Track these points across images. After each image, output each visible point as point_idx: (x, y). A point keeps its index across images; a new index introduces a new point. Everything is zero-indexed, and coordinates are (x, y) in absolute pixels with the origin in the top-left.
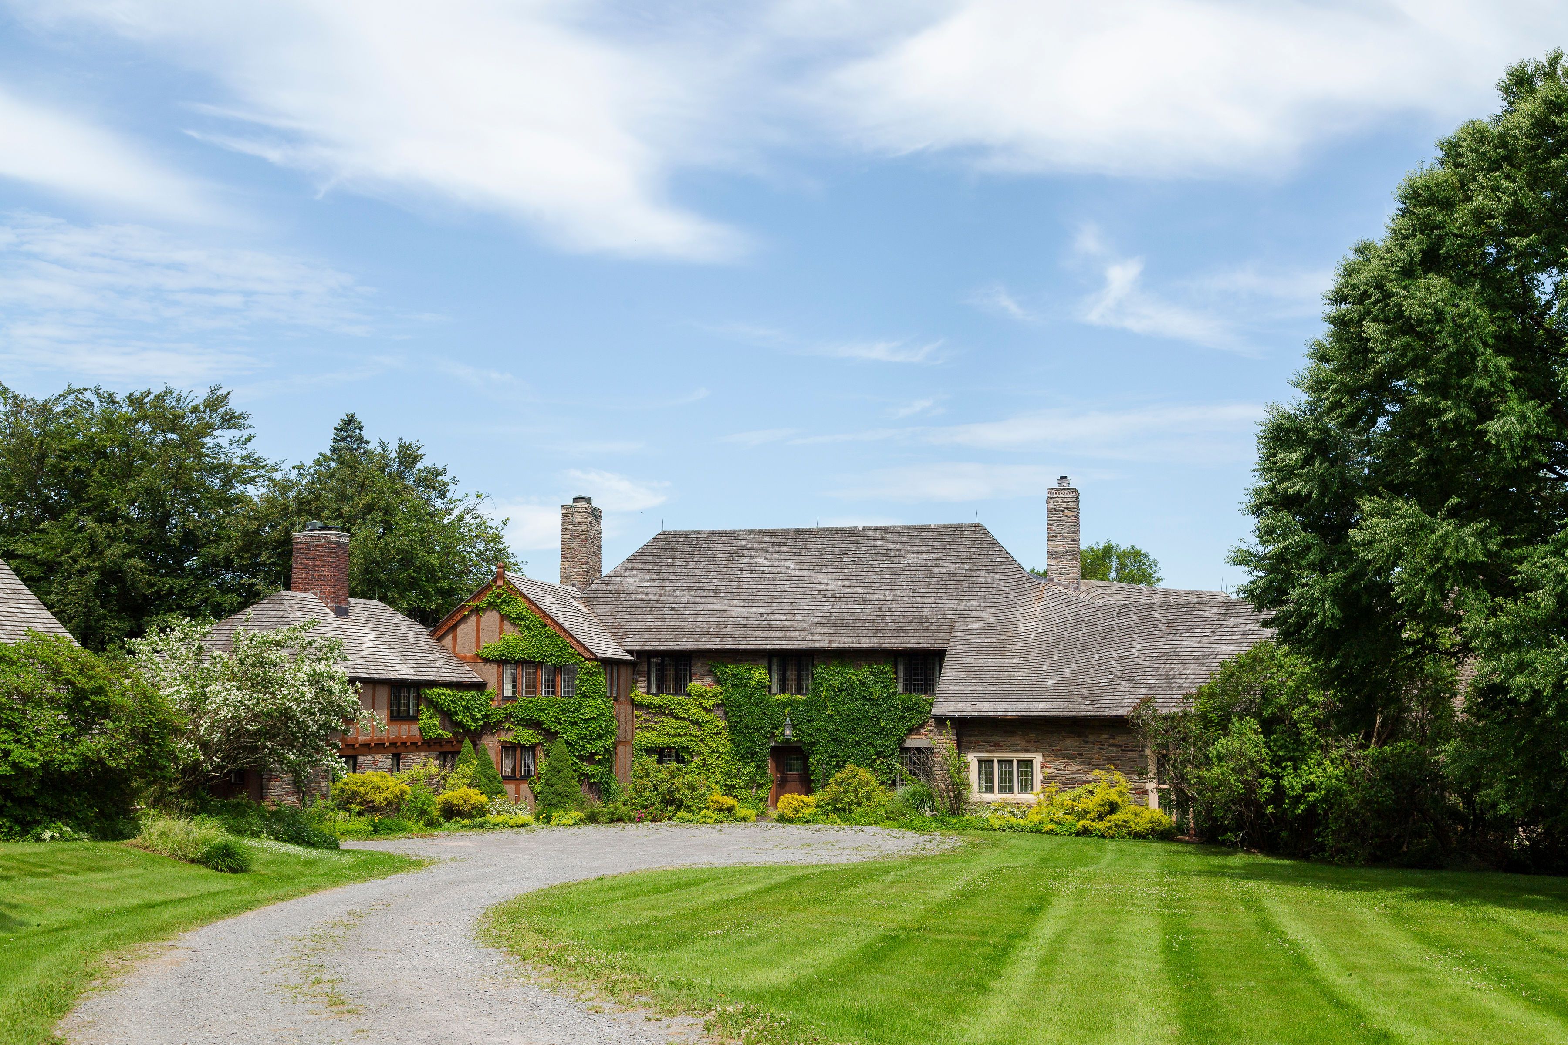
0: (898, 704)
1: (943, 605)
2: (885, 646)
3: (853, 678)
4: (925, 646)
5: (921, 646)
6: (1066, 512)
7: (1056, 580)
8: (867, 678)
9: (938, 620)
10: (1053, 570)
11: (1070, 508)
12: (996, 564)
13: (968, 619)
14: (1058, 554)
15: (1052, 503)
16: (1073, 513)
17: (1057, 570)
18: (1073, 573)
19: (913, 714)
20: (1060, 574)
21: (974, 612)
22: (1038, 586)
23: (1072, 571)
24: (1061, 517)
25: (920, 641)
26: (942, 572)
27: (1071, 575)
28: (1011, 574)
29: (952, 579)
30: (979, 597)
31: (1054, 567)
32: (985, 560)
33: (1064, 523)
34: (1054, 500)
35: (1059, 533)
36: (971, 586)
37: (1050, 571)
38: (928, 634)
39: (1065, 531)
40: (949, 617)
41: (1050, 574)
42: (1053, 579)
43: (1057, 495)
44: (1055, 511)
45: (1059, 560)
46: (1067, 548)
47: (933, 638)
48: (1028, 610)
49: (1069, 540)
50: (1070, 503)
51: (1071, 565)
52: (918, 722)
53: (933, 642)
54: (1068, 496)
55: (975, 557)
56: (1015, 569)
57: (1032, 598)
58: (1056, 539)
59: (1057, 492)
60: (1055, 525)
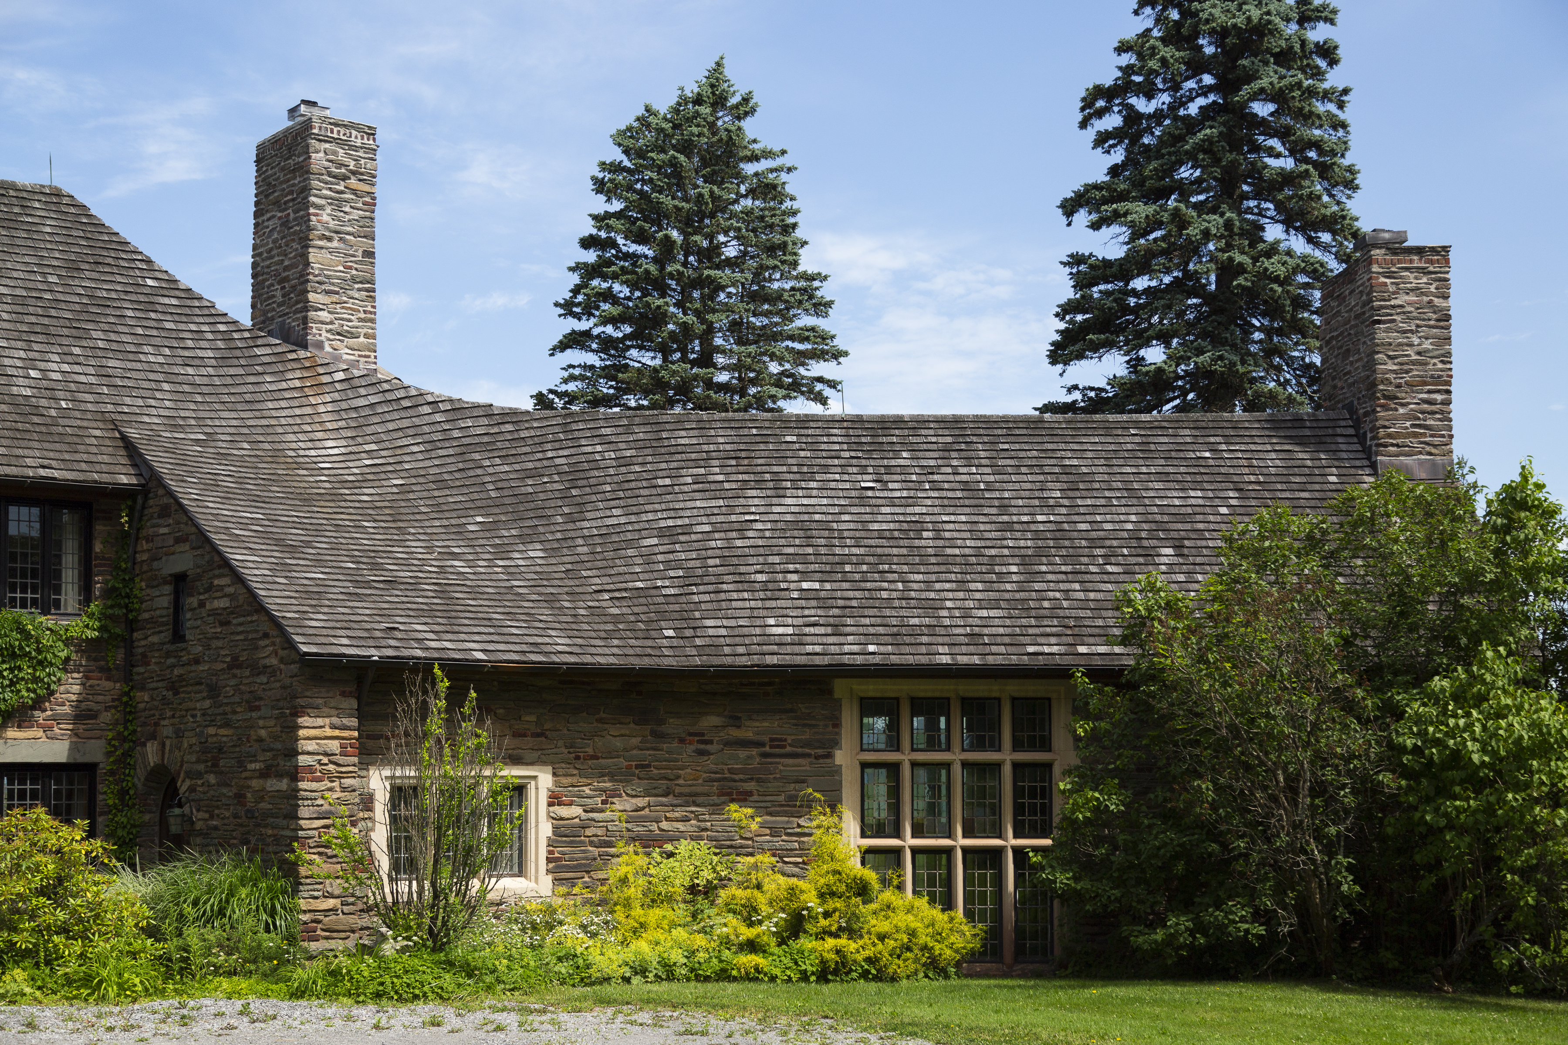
1: (59, 376)
5: (56, 474)
6: (353, 182)
7: (328, 349)
9: (64, 413)
10: (323, 323)
11: (362, 174)
12: (148, 291)
13: (146, 419)
14: (333, 284)
15: (322, 155)
16: (367, 188)
17: (331, 323)
18: (366, 336)
19: (20, 669)
20: (339, 334)
21: (152, 402)
22: (293, 356)
23: (365, 330)
24: (342, 192)
25: (46, 462)
26: (18, 292)
27: (362, 339)
28: (201, 320)
29: (53, 313)
30: (146, 367)
31: (324, 315)
32: (119, 279)
33: (347, 209)
34: (327, 146)
35: (337, 232)
36: (113, 337)
37: (315, 322)
38: (58, 446)
39: (350, 229)
40: (90, 407)
41: (314, 331)
42: (320, 345)
43: (335, 136)
44: (330, 174)
45: (335, 298)
46: (354, 272)
47: (77, 457)
48: (298, 412)
49: (360, 253)
50: (363, 161)
51: (362, 315)
52: (34, 691)
53: (84, 466)
54: (359, 143)
55: (87, 267)
56: (206, 312)
57: (291, 384)
58: (329, 244)
59: (335, 129)
60: (328, 210)
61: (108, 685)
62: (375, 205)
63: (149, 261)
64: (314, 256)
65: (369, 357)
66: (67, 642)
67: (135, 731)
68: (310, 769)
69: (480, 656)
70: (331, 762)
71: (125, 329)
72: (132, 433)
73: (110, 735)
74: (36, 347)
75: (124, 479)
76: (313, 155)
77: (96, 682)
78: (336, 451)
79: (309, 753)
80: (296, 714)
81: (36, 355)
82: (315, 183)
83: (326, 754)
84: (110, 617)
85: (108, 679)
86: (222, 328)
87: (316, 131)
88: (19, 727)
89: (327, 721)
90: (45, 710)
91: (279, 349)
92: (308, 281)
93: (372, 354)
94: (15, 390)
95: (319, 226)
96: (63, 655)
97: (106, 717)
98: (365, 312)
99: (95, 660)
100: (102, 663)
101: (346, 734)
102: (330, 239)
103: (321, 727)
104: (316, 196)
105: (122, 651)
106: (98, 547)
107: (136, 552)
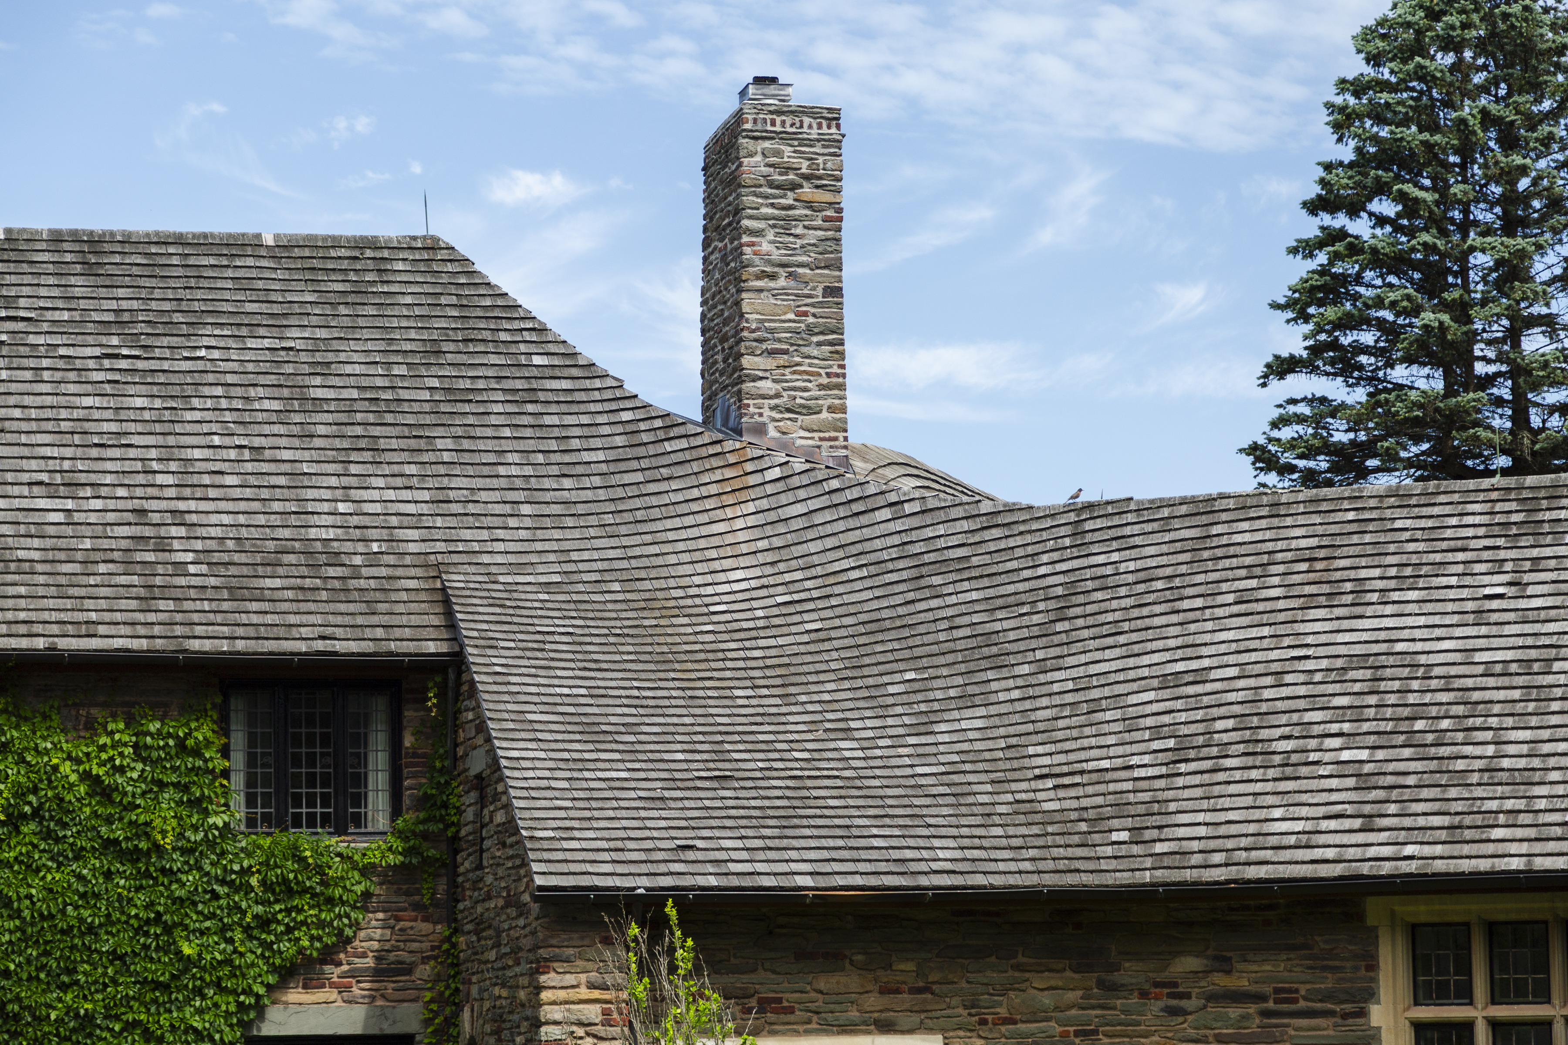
0: (245, 872)
1: (377, 508)
2: (195, 645)
3: (66, 768)
4: (354, 647)
5: (339, 646)
6: (807, 191)
7: (772, 433)
8: (121, 770)
9: (373, 560)
10: (763, 397)
11: (820, 178)
12: (535, 372)
13: (486, 559)
14: (779, 340)
15: (758, 158)
16: (828, 197)
17: (778, 396)
18: (831, 409)
19: (300, 911)
20: (789, 410)
21: (501, 534)
22: (718, 449)
23: (830, 401)
24: (790, 208)
25: (329, 631)
26: (345, 394)
27: (825, 415)
28: (599, 407)
29: (389, 418)
30: (503, 483)
31: (766, 386)
32: (494, 359)
33: (799, 231)
34: (767, 144)
35: (783, 265)
36: (466, 444)
37: (752, 397)
38: (352, 607)
39: (804, 259)
40: (412, 548)
41: (752, 409)
42: (760, 430)
43: (778, 128)
44: (771, 185)
45: (783, 359)
46: (811, 320)
47: (375, 620)
48: (704, 531)
49: (819, 291)
50: (821, 160)
51: (825, 380)
52: (319, 939)
53: (379, 633)
54: (814, 133)
55: (452, 347)
56: (608, 395)
57: (704, 491)
58: (772, 284)
59: (778, 120)
60: (770, 236)
61: (425, 927)
62: (841, 219)
63: (543, 330)
64: (748, 301)
65: (836, 439)
66: (366, 871)
67: (457, 990)
68: (558, 1043)
69: (808, 881)
70: (588, 1034)
71: (489, 432)
72: (455, 580)
73: (428, 995)
74: (354, 469)
75: (431, 647)
76: (746, 161)
77: (408, 924)
78: (744, 585)
79: (556, 1023)
80: (538, 972)
81: (353, 481)
82: (749, 200)
83: (581, 1024)
84: (425, 836)
85: (425, 919)
86: (626, 416)
87: (748, 126)
88: (305, 987)
89: (583, 977)
90: (339, 964)
91: (699, 441)
92: (741, 340)
93: (841, 435)
94: (313, 533)
95: (757, 260)
96: (359, 889)
97: (424, 971)
98: (828, 375)
99: (408, 893)
100: (417, 898)
101: (606, 995)
102: (773, 277)
103: (573, 987)
104: (750, 217)
105: (444, 880)
106: (408, 741)
107: (456, 745)
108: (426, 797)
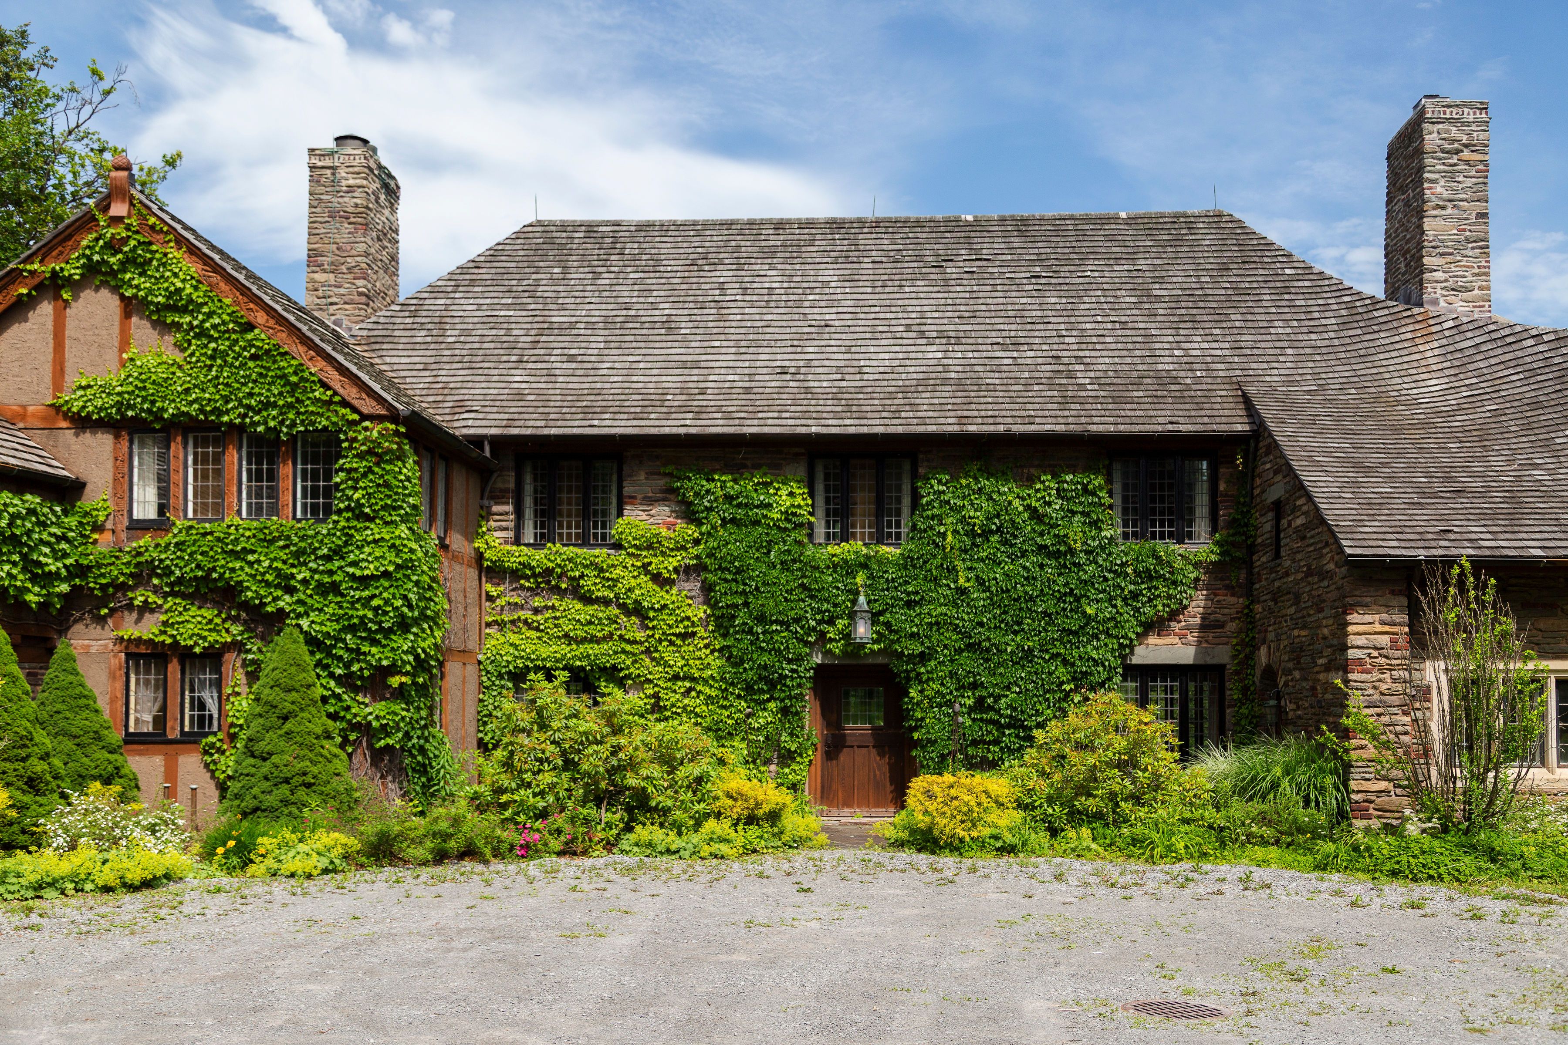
0: (1123, 565)
1: (1198, 353)
2: (1094, 428)
3: (1016, 503)
4: (1190, 428)
5: (1181, 428)
6: (1466, 154)
7: (1442, 304)
8: (1049, 504)
9: (1197, 380)
10: (1437, 282)
11: (1475, 145)
12: (1286, 278)
13: (1268, 379)
14: (1447, 247)
15: (1435, 135)
16: (1480, 157)
17: (1446, 281)
18: (1481, 288)
20: (1453, 290)
21: (1275, 365)
22: (1409, 313)
23: (1479, 283)
24: (1455, 165)
25: (1174, 419)
26: (1174, 292)
27: (1476, 292)
28: (1329, 295)
29: (1201, 304)
30: (1274, 337)
31: (1439, 275)
32: (1261, 272)
33: (1461, 179)
34: (1440, 126)
35: (1450, 201)
36: (1249, 317)
37: (1430, 282)
38: (1187, 406)
39: (1464, 196)
40: (1221, 374)
41: (1429, 290)
42: (1435, 302)
43: (1448, 116)
44: (1443, 151)
45: (1449, 259)
46: (1468, 233)
47: (1202, 413)
48: (1406, 359)
49: (1473, 216)
50: (1475, 134)
51: (1476, 271)
52: (1169, 606)
53: (1206, 420)
54: (1471, 118)
55: (1236, 266)
56: (1335, 288)
57: (1403, 337)
58: (1443, 212)
59: (1448, 111)
60: (1442, 182)
61: (1233, 600)
62: (1488, 171)
63: (1290, 255)
64: (1427, 224)
65: (1483, 306)
66: (1197, 565)
67: (1254, 638)
68: (1359, 661)
69: (1537, 552)
70: (1380, 655)
71: (1262, 310)
72: (1251, 390)
73: (1235, 641)
74: (1182, 332)
75: (1239, 428)
76: (1427, 137)
78: (1438, 388)
79: (1358, 647)
80: (1345, 613)
81: (1182, 339)
82: (1428, 161)
83: (1376, 648)
84: (1233, 544)
85: (1232, 595)
86: (1346, 299)
87: (1427, 116)
88: (1158, 635)
89: (1377, 617)
90: (1180, 622)
91: (1396, 310)
92: (1423, 247)
93: (1487, 304)
94: (1160, 367)
95: (1433, 198)
96: (1193, 576)
97: (1232, 626)
98: (1479, 267)
99: (1221, 579)
100: (1227, 582)
101: (1395, 629)
102: (1443, 208)
103: (1370, 623)
104: (1430, 172)
105: (1245, 571)
106: (1222, 487)
107: (1253, 489)
108: (1234, 520)
